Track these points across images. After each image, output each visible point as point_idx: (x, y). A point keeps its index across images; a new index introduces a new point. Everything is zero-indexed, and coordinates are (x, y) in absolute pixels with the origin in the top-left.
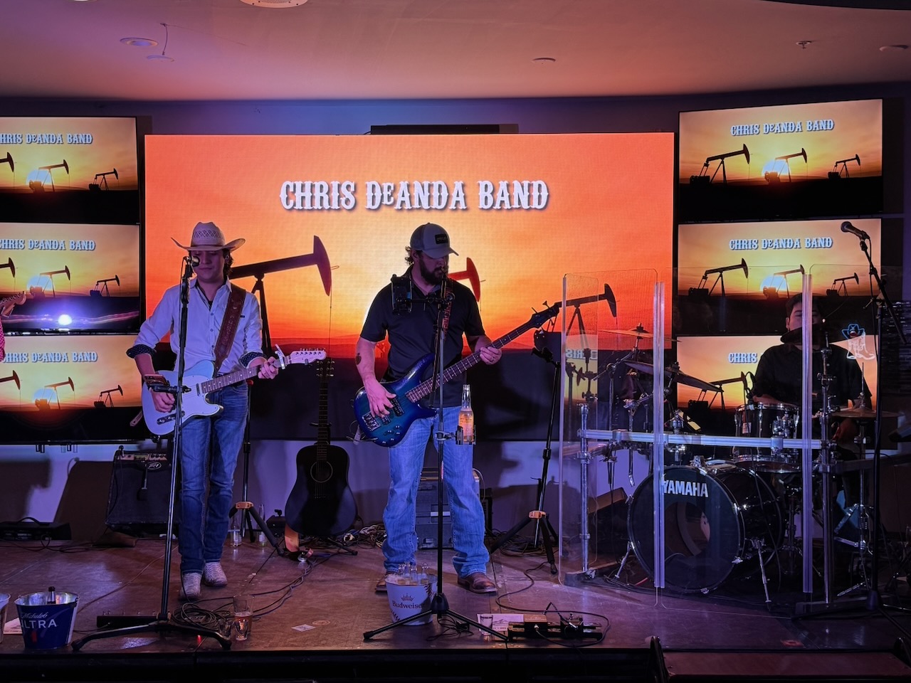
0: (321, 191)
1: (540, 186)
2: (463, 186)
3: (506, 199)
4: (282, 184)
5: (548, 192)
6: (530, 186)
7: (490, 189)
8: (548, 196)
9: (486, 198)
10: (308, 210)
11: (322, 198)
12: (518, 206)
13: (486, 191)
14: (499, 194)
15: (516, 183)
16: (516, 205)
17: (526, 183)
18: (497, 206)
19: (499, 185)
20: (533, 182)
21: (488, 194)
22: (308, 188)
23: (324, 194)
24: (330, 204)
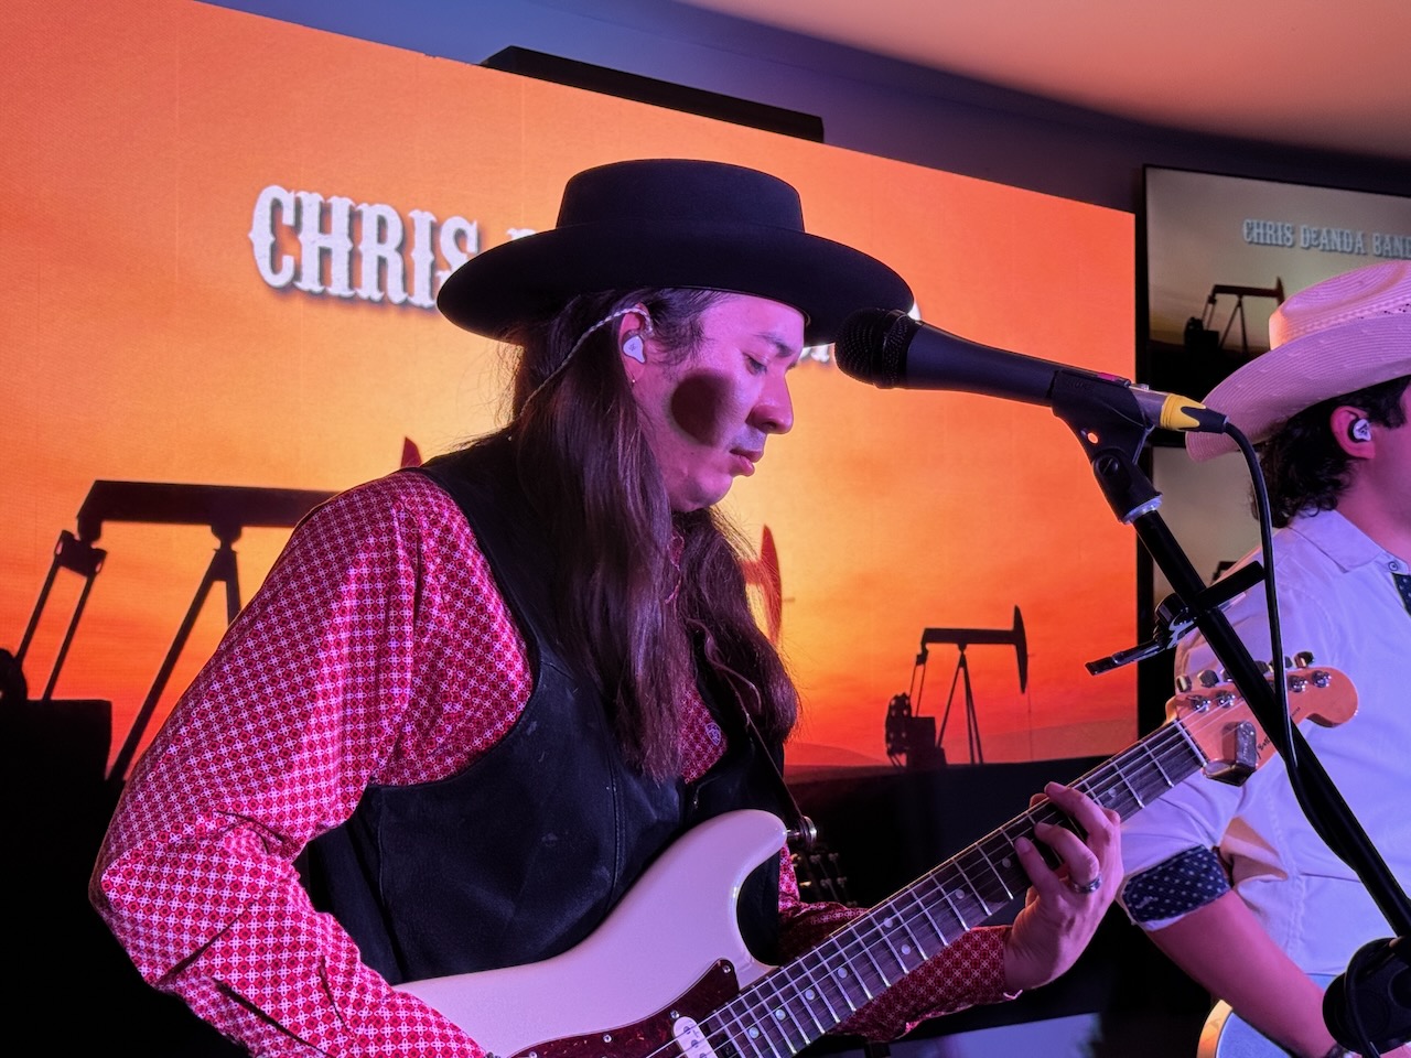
0: (381, 238)
4: (259, 192)
10: (340, 299)
11: (382, 262)
22: (340, 220)
23: (389, 250)
24: (405, 289)
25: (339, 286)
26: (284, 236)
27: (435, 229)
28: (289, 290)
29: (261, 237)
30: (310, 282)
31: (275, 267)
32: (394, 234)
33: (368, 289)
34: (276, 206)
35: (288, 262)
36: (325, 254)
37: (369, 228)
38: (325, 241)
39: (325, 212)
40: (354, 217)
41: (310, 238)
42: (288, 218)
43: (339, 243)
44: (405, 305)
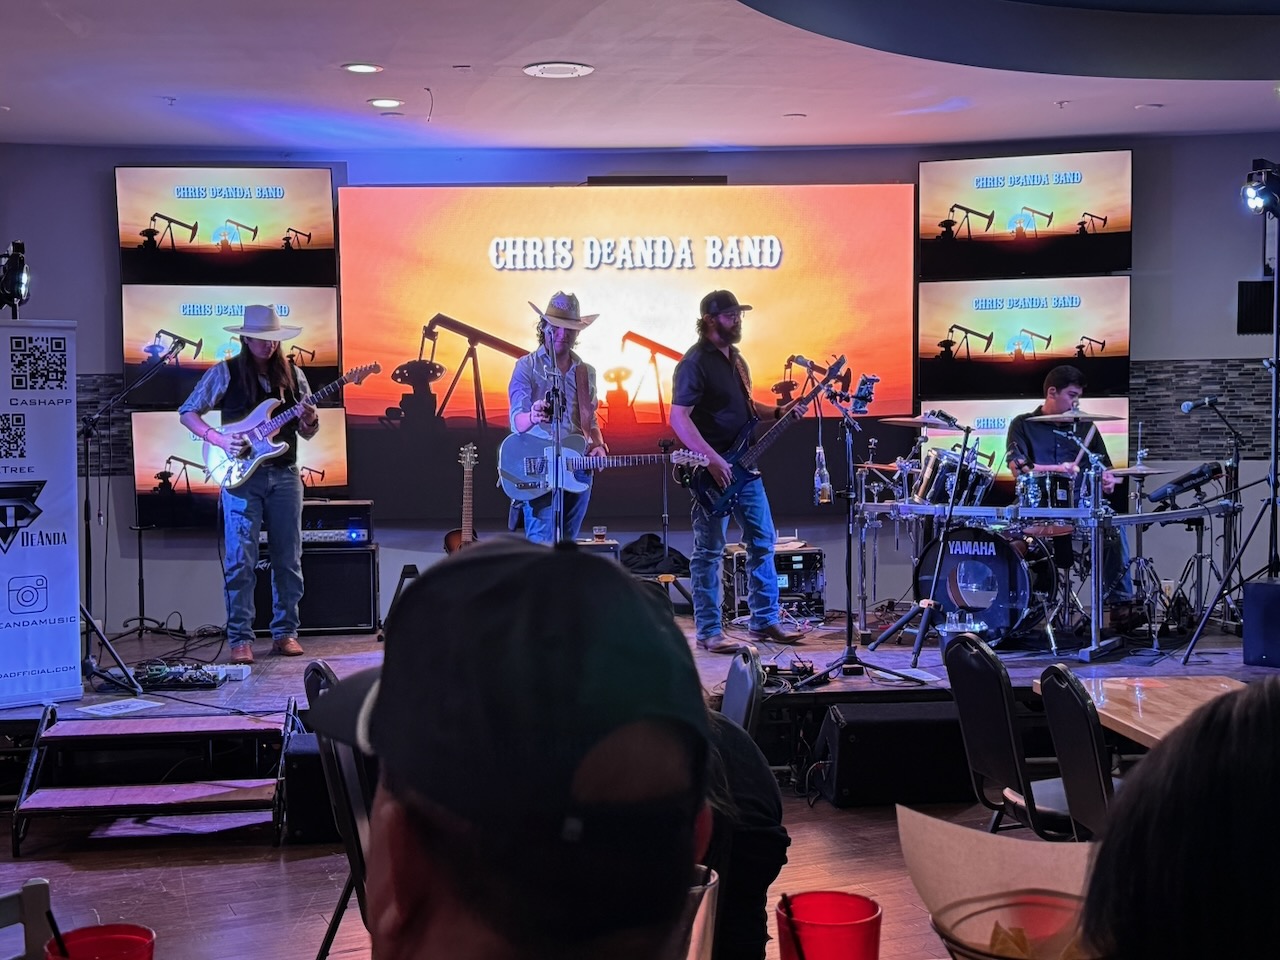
0: (534, 249)
1: (772, 242)
2: (690, 242)
3: (735, 256)
4: (492, 240)
5: (780, 248)
6: (761, 241)
7: (719, 245)
8: (781, 253)
9: (714, 254)
10: (521, 269)
11: (535, 256)
12: (749, 264)
13: (714, 247)
14: (727, 252)
15: (745, 238)
16: (746, 262)
17: (756, 238)
19: (728, 240)
20: (765, 238)
21: (717, 251)
22: (520, 245)
23: (538, 252)
24: (544, 263)
25: (520, 264)
26: (501, 253)
27: (554, 243)
28: (503, 268)
29: (493, 253)
30: (510, 265)
31: (498, 262)
32: (539, 246)
33: (530, 264)
34: (498, 244)
35: (502, 261)
36: (514, 256)
37: (530, 246)
38: (514, 252)
39: (514, 243)
40: (525, 243)
41: (510, 252)
42: (501, 247)
43: (519, 252)
44: (544, 268)
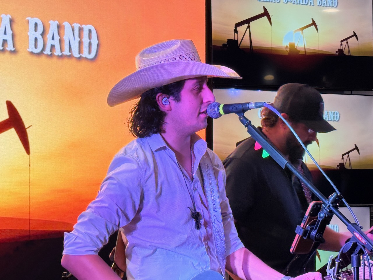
1: (90, 31)
2: (11, 21)
3: (56, 43)
5: (98, 39)
6: (81, 30)
7: (40, 29)
8: (98, 45)
9: (36, 39)
12: (69, 54)
13: (36, 30)
14: (49, 36)
15: (66, 24)
16: (66, 52)
17: (77, 26)
18: (47, 51)
19: (50, 25)
20: (83, 26)
21: (38, 34)
